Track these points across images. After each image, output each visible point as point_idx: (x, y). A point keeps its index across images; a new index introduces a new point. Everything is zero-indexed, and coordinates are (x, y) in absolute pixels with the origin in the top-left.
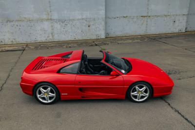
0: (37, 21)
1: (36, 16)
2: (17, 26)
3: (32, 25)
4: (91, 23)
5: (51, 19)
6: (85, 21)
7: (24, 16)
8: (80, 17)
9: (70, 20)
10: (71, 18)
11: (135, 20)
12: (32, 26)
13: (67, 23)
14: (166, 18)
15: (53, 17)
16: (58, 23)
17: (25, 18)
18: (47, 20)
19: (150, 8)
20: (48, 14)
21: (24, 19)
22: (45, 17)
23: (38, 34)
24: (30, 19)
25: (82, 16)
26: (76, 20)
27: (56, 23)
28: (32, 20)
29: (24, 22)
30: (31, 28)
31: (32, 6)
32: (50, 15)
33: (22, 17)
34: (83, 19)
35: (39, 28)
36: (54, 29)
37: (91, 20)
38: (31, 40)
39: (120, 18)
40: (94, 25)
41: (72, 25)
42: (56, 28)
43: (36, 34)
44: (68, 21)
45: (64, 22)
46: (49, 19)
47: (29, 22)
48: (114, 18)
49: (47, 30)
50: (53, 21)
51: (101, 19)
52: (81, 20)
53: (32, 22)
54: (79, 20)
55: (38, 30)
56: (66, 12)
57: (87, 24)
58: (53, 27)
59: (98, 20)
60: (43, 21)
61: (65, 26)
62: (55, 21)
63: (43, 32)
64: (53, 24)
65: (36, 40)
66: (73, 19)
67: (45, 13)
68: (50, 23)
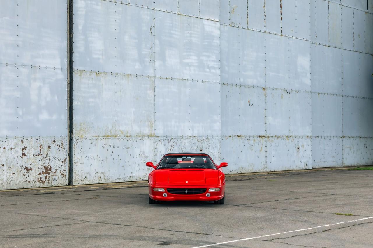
0: (137, 137)
1: (136, 129)
2: (110, 146)
3: (130, 146)
4: (203, 145)
6: (195, 141)
7: (122, 128)
8: (190, 133)
9: (178, 138)
10: (179, 135)
11: (252, 142)
12: (129, 148)
13: (174, 144)
14: (287, 141)
15: (157, 132)
17: (122, 131)
18: (150, 136)
19: (268, 123)
20: (152, 126)
21: (119, 134)
22: (147, 131)
23: (135, 163)
24: (128, 135)
25: (193, 130)
26: (185, 139)
27: (161, 143)
28: (129, 137)
29: (119, 139)
30: (127, 152)
31: (133, 110)
32: (154, 128)
33: (118, 129)
34: (193, 137)
35: (137, 151)
36: (156, 154)
37: (204, 138)
38: (125, 175)
39: (234, 138)
40: (208, 148)
41: (181, 148)
42: (160, 152)
43: (133, 164)
44: (175, 140)
45: (170, 141)
46: (153, 135)
47: (125, 140)
48: (226, 138)
49: (148, 156)
50: (157, 138)
51: (216, 138)
52: (191, 138)
53: (130, 140)
54: (189, 138)
55: (136, 156)
56: (173, 123)
57: (199, 147)
58: (156, 150)
59: (213, 140)
60: (144, 139)
61: (171, 150)
62: (159, 139)
63: (142, 160)
64: (156, 145)
65: (131, 175)
66: (182, 136)
67: (147, 123)
68: (153, 141)
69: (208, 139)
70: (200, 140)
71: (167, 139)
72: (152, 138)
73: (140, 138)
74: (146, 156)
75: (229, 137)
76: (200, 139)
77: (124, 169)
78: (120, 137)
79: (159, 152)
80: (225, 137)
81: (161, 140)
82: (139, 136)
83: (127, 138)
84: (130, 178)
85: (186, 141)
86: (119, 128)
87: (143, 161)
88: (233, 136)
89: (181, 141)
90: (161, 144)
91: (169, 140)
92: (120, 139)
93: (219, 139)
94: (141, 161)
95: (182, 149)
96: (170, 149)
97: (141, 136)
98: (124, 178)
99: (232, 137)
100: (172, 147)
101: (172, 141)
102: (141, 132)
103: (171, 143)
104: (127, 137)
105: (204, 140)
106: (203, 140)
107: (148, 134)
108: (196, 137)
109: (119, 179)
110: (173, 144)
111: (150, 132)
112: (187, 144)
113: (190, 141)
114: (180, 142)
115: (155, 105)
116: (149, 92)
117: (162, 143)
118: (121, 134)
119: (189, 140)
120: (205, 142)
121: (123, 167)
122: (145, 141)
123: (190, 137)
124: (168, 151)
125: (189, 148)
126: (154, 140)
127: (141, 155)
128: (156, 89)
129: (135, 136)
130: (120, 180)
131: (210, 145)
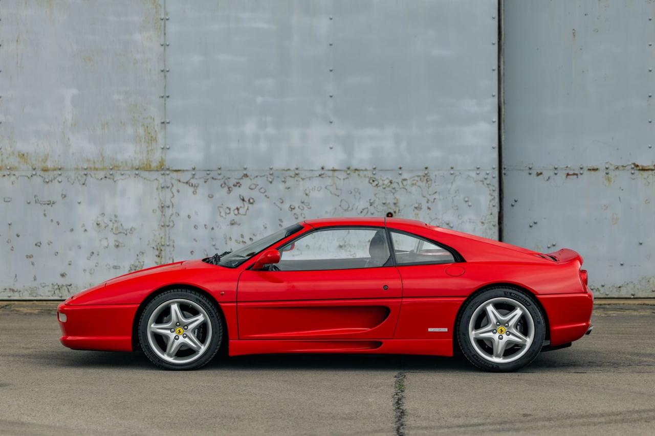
0: (86, 172)
3: (56, 198)
4: (402, 198)
5: (162, 168)
6: (363, 184)
7: (21, 147)
8: (333, 159)
9: (272, 175)
10: (279, 163)
12: (51, 203)
13: (255, 194)
15: (176, 157)
16: (202, 191)
17: (22, 156)
18: (142, 169)
20: (152, 139)
21: (13, 161)
22: (130, 152)
23: (80, 247)
24: (49, 165)
25: (348, 149)
26: (310, 178)
27: (192, 189)
28: (55, 170)
29: (13, 178)
30: (45, 215)
31: (70, 93)
32: (161, 142)
33: (9, 149)
34: (350, 170)
35: (88, 214)
36: (171, 224)
37: (405, 176)
38: (35, 279)
39: (612, 174)
40: (424, 206)
41: (286, 206)
42: (189, 217)
43: (70, 249)
44: (261, 182)
45: (238, 185)
46: (154, 165)
47: (38, 180)
48: (568, 175)
49: (132, 230)
50: (175, 175)
51: (473, 174)
52: (342, 175)
53: (56, 182)
54: (330, 173)
55: (84, 225)
56: (250, 127)
57: (378, 203)
58: (169, 212)
59: (452, 183)
60: (118, 177)
61: (242, 211)
62: (186, 177)
63: (107, 239)
64: (169, 195)
65: (62, 281)
66: (293, 167)
67: (130, 131)
68: (155, 185)
69: (427, 178)
70: (386, 182)
71: (220, 177)
72: (155, 175)
73: (101, 174)
74: (128, 226)
75: (586, 172)
76: (384, 178)
77: (33, 264)
78: (16, 173)
79: (184, 214)
80: (562, 174)
81: (193, 181)
82: (96, 169)
83: (47, 173)
84: (57, 292)
85: (316, 182)
86: (11, 147)
87: (112, 243)
88: (612, 167)
89: (288, 184)
90: (194, 193)
91: (232, 182)
92: (17, 178)
93: (489, 177)
94: (105, 243)
95: (292, 209)
96: (238, 209)
97: (103, 169)
98: (33, 290)
99: (601, 173)
100: (246, 204)
101: (245, 183)
102: (103, 158)
103: (244, 191)
104: (45, 170)
105: (409, 182)
106: (399, 181)
107: (137, 164)
108: (361, 173)
109: (13, 291)
110: (247, 194)
111: (145, 155)
112: (315, 195)
113: (334, 183)
114: (281, 186)
115: (165, 76)
116: (137, 37)
117: (199, 190)
118: (19, 162)
119: (329, 182)
120: (414, 189)
121: (30, 257)
122: (121, 184)
123: (334, 170)
124: (223, 214)
125: (329, 208)
126: (161, 181)
127: (103, 225)
128: (172, 28)
129: (77, 169)
130: (16, 294)
131: (436, 196)
